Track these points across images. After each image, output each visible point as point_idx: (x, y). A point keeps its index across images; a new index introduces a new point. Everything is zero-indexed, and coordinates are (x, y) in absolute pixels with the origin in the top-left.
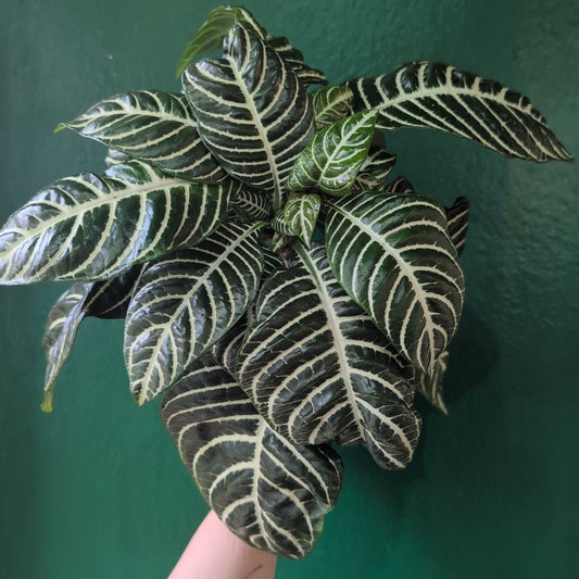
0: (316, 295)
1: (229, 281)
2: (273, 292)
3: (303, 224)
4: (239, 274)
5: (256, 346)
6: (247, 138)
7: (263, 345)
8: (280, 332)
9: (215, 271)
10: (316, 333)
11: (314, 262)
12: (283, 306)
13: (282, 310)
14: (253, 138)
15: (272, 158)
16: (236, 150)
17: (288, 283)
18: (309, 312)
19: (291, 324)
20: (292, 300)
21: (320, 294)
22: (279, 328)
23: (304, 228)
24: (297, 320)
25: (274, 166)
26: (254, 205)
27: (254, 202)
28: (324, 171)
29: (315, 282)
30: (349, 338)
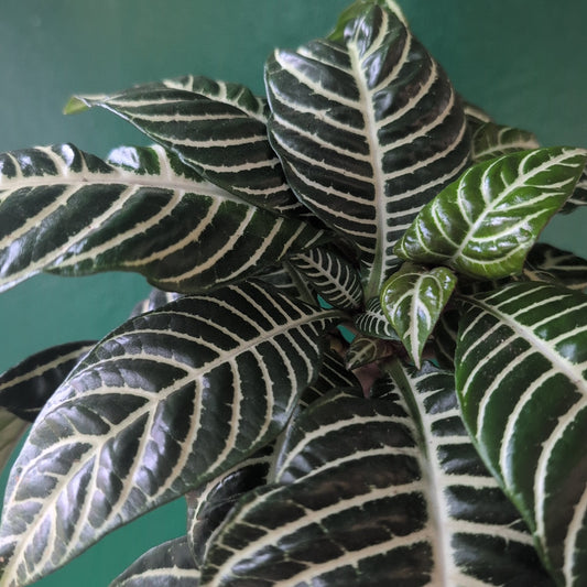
0: (413, 460)
1: (243, 386)
2: (323, 431)
3: (414, 315)
4: (266, 377)
5: (256, 535)
6: (347, 152)
7: (273, 538)
8: (314, 517)
9: (227, 365)
10: (397, 542)
11: (420, 398)
12: (336, 463)
13: (332, 471)
14: (358, 156)
15: (382, 201)
16: (322, 164)
17: (357, 420)
18: (391, 492)
19: (344, 505)
20: (359, 455)
21: (421, 461)
22: (317, 507)
23: (415, 323)
24: (358, 501)
25: (384, 216)
26: (332, 280)
27: (334, 274)
28: (475, 226)
29: (415, 434)
30: (469, 573)
